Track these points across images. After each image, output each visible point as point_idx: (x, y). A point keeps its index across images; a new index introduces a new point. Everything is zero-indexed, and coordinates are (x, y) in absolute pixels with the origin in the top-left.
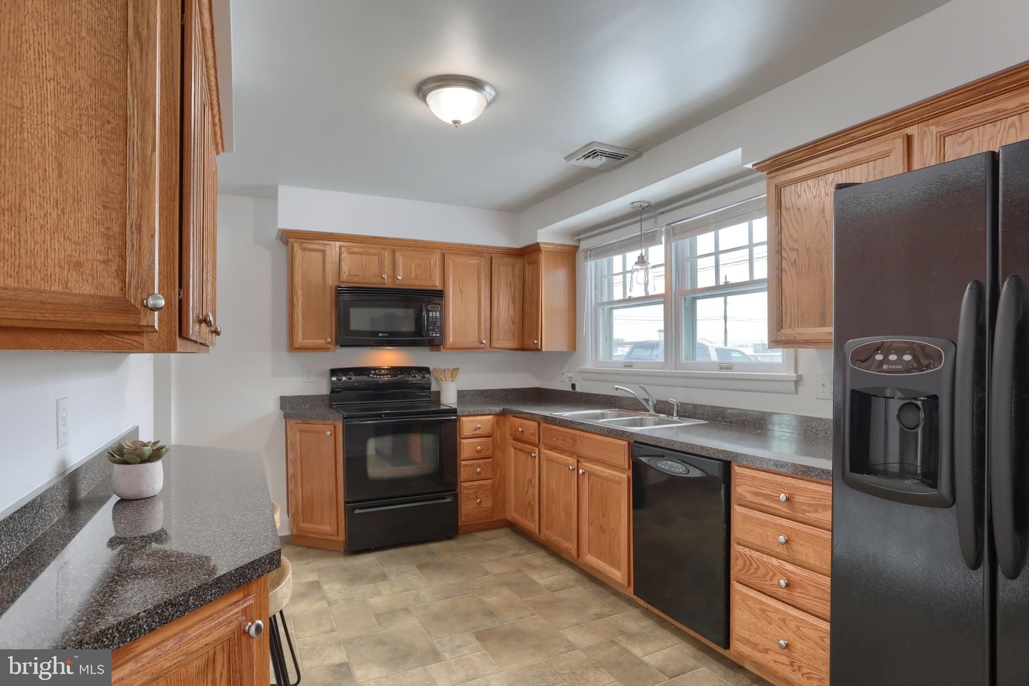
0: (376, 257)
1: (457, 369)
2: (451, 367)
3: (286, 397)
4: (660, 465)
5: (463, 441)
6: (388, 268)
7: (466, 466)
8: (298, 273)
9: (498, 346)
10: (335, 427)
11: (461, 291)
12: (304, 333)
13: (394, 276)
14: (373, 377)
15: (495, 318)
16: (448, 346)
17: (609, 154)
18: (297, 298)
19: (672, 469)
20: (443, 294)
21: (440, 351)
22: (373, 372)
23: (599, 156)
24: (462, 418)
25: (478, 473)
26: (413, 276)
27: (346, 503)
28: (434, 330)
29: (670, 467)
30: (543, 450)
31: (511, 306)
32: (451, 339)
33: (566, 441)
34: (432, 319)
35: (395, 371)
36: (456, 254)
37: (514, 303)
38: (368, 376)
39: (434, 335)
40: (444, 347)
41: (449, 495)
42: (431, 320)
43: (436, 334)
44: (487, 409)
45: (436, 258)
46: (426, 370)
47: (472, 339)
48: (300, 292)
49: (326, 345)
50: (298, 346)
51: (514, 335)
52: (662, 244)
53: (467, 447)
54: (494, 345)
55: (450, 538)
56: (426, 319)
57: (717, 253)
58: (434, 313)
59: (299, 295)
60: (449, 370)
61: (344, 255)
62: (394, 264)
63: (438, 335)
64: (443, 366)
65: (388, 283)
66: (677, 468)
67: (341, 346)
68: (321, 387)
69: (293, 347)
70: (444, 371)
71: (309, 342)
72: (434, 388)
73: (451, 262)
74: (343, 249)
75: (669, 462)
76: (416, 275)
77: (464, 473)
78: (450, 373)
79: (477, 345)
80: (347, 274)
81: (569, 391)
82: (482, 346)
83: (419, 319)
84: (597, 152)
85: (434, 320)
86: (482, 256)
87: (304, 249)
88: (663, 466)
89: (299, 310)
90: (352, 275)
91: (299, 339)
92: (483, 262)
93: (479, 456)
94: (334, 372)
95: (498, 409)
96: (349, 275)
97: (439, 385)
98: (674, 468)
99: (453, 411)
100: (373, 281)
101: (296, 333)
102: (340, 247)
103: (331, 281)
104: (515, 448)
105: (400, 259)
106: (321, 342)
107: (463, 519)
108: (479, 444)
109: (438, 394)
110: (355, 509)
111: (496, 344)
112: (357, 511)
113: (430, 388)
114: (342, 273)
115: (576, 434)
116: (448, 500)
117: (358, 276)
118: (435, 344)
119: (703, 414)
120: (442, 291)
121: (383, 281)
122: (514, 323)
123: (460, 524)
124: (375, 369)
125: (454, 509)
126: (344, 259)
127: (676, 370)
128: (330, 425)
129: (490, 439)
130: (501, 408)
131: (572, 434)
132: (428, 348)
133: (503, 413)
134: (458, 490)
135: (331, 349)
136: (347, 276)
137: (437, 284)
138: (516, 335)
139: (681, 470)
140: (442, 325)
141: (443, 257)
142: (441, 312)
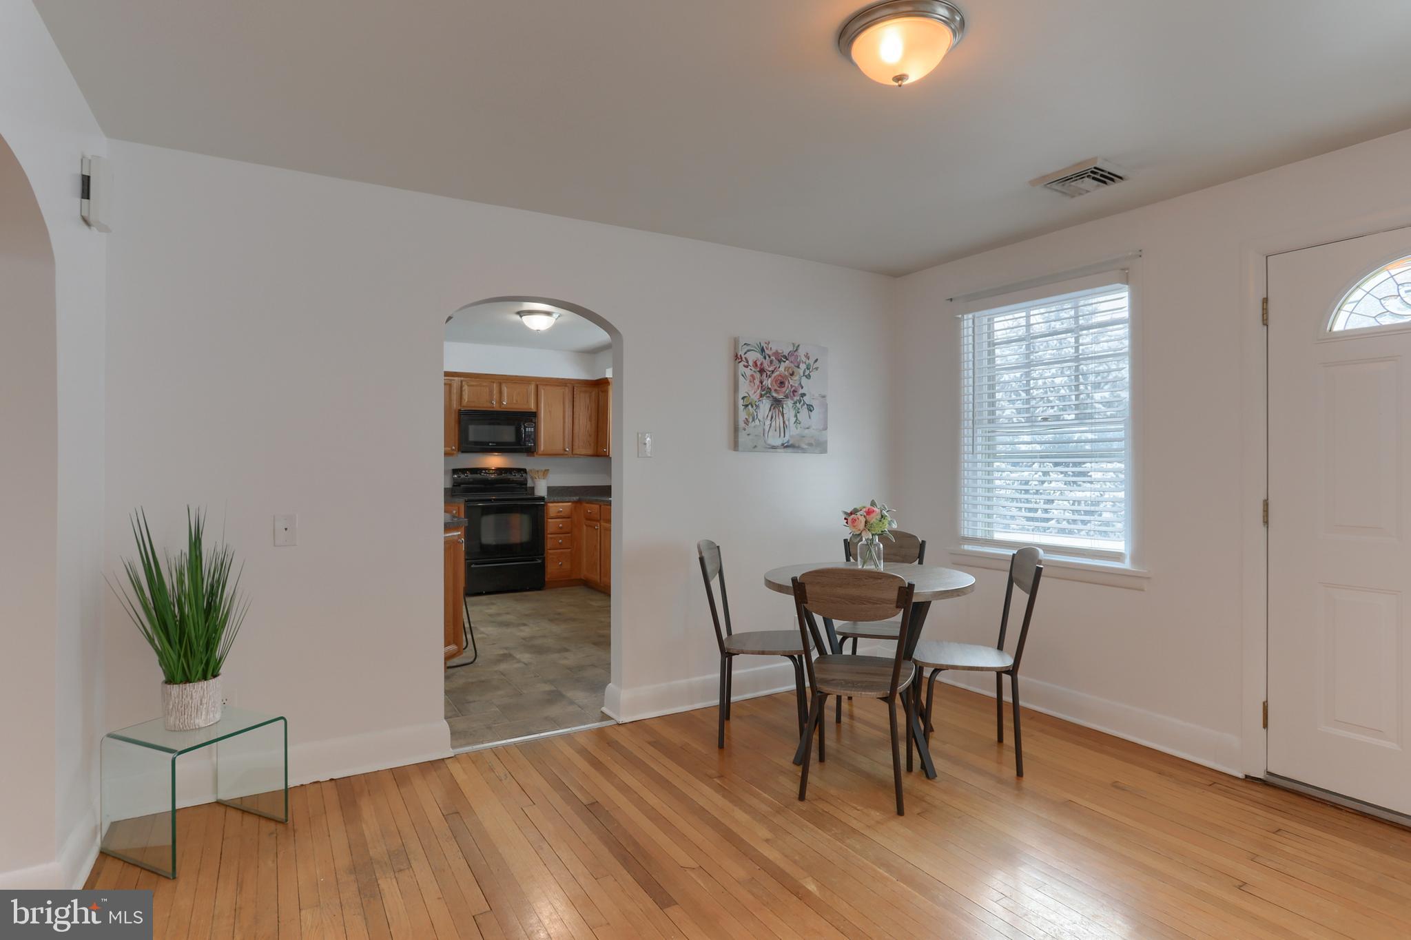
0: (487, 389)
1: (547, 471)
2: (543, 469)
5: (550, 520)
6: (495, 396)
7: (551, 538)
9: (578, 453)
10: (459, 508)
11: (550, 412)
13: (500, 402)
14: (484, 475)
15: (576, 431)
16: (540, 452)
20: (536, 415)
21: (534, 456)
22: (484, 471)
24: (550, 505)
25: (560, 543)
26: (515, 402)
27: (466, 560)
28: (529, 441)
30: (602, 524)
31: (589, 423)
32: (542, 448)
35: (500, 470)
36: (546, 385)
37: (590, 420)
38: (480, 474)
40: (537, 454)
41: (539, 558)
42: (527, 434)
43: (531, 444)
44: (567, 499)
45: (532, 387)
46: (524, 471)
47: (558, 447)
49: (451, 452)
51: (590, 445)
53: (552, 525)
54: (575, 452)
55: (539, 589)
56: (523, 433)
58: (530, 429)
60: (542, 471)
61: (464, 387)
62: (500, 392)
63: (533, 445)
64: (537, 468)
65: (495, 406)
67: (463, 452)
70: (538, 471)
72: (530, 484)
73: (543, 391)
74: (464, 383)
76: (517, 401)
77: (549, 544)
78: (542, 474)
79: (562, 452)
82: (566, 453)
83: (518, 432)
85: (530, 434)
86: (566, 386)
90: (470, 402)
92: (567, 391)
93: (560, 532)
94: (455, 471)
95: (575, 498)
96: (467, 401)
97: (534, 483)
99: (542, 499)
100: (485, 405)
102: (461, 382)
103: (455, 406)
104: (586, 525)
105: (505, 390)
106: (447, 449)
107: (549, 576)
108: (561, 523)
109: (533, 488)
110: (472, 564)
111: (577, 451)
112: (473, 566)
113: (526, 484)
114: (462, 400)
116: (540, 561)
117: (474, 402)
118: (531, 452)
120: (535, 413)
121: (492, 406)
122: (590, 436)
123: (546, 579)
124: (485, 469)
125: (542, 567)
126: (464, 389)
128: (455, 506)
129: (568, 520)
130: (578, 498)
132: (525, 454)
133: (579, 502)
134: (545, 555)
135: (454, 454)
136: (466, 403)
137: (533, 407)
138: (592, 445)
140: (535, 437)
141: (537, 387)
142: (535, 427)
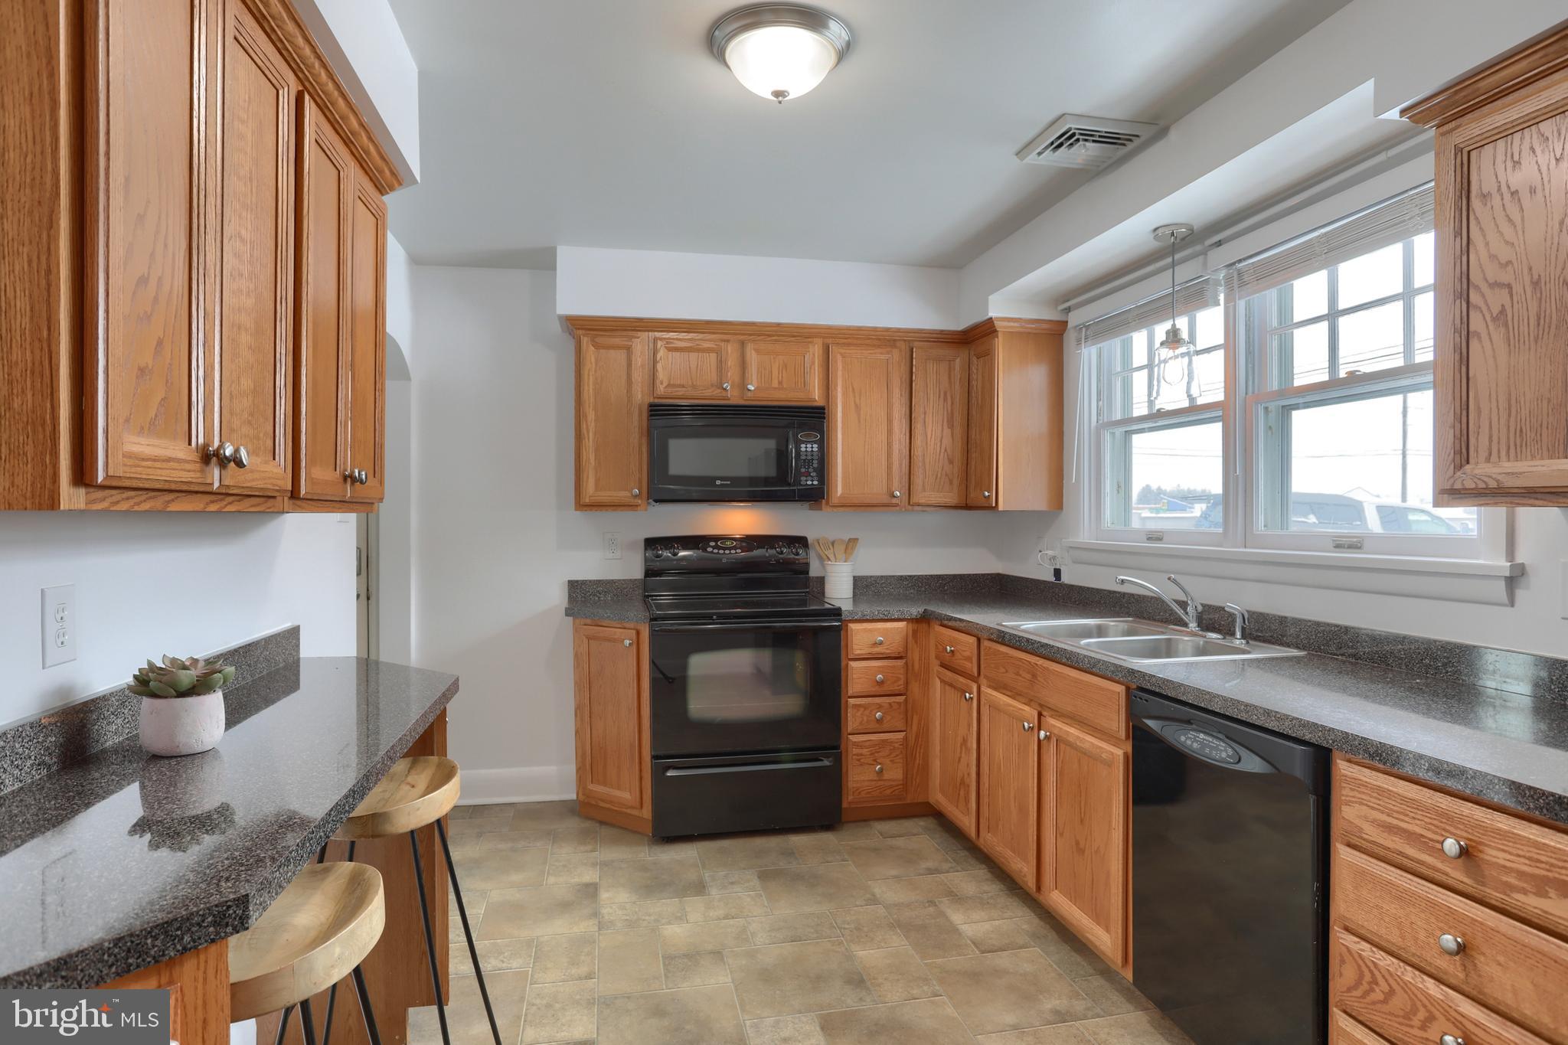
0: (713, 356)
1: (855, 540)
2: (846, 537)
3: (577, 581)
4: (1183, 738)
5: (853, 664)
6: (732, 373)
7: (856, 706)
8: (588, 385)
9: (922, 501)
10: (638, 633)
11: (858, 408)
12: (597, 481)
13: (743, 386)
14: (712, 552)
15: (918, 452)
16: (834, 500)
17: (1100, 136)
18: (587, 425)
19: (1207, 750)
20: (824, 413)
21: (821, 509)
22: (712, 544)
23: (1081, 143)
24: (852, 626)
25: (879, 721)
26: (775, 384)
27: (655, 757)
28: (808, 474)
29: (1203, 745)
30: (985, 689)
31: (947, 431)
32: (839, 487)
33: (1020, 675)
34: (806, 455)
35: (752, 541)
36: (849, 345)
37: (951, 426)
38: (705, 550)
39: (809, 483)
40: (827, 503)
41: (827, 757)
42: (803, 457)
43: (812, 481)
44: (895, 610)
45: (816, 350)
46: (802, 541)
47: (876, 489)
48: (591, 415)
49: (632, 500)
50: (587, 500)
51: (951, 482)
52: (1219, 305)
53: (859, 675)
54: (914, 500)
55: (829, 827)
56: (794, 455)
57: (1333, 315)
58: (809, 446)
59: (589, 419)
60: (842, 541)
61: (661, 353)
62: (743, 365)
63: (815, 483)
64: (832, 534)
65: (734, 397)
66: (1216, 748)
67: (656, 501)
68: (631, 567)
69: (581, 505)
70: (833, 543)
71: (605, 496)
72: (814, 571)
73: (839, 358)
74: (660, 343)
75: (1202, 736)
76: (780, 383)
77: (852, 720)
78: (843, 547)
79: (886, 499)
80: (665, 384)
81: (1049, 582)
82: (894, 501)
83: (782, 455)
84: (1074, 135)
85: (809, 458)
86: (894, 346)
87: (597, 346)
88: (1189, 742)
89: (589, 443)
90: (674, 386)
91: (590, 490)
92: (896, 356)
93: (880, 691)
94: (651, 543)
95: (915, 610)
96: (669, 385)
97: (823, 566)
98: (1212, 748)
99: (836, 613)
100: (708, 393)
101: (585, 479)
102: (655, 341)
103: (640, 396)
104: (942, 681)
105: (752, 357)
106: (622, 495)
107: (851, 798)
108: (880, 670)
109: (821, 581)
110: (668, 768)
111: (920, 497)
112: (669, 774)
113: (808, 573)
114: (658, 382)
115: (1036, 664)
116: (826, 763)
117: (683, 386)
118: (815, 496)
119: (1298, 636)
120: (823, 408)
121: (724, 394)
122: (951, 462)
123: (845, 805)
124: (716, 538)
125: (834, 778)
126: (661, 359)
127: (1245, 547)
128: (631, 629)
129: (900, 663)
130: (921, 610)
131: (1030, 662)
132: (806, 505)
133: (925, 619)
134: (843, 746)
135: (640, 505)
136: (666, 387)
137: (816, 397)
138: (956, 482)
139: (1224, 755)
140: (822, 466)
141: (827, 350)
142: (821, 443)
